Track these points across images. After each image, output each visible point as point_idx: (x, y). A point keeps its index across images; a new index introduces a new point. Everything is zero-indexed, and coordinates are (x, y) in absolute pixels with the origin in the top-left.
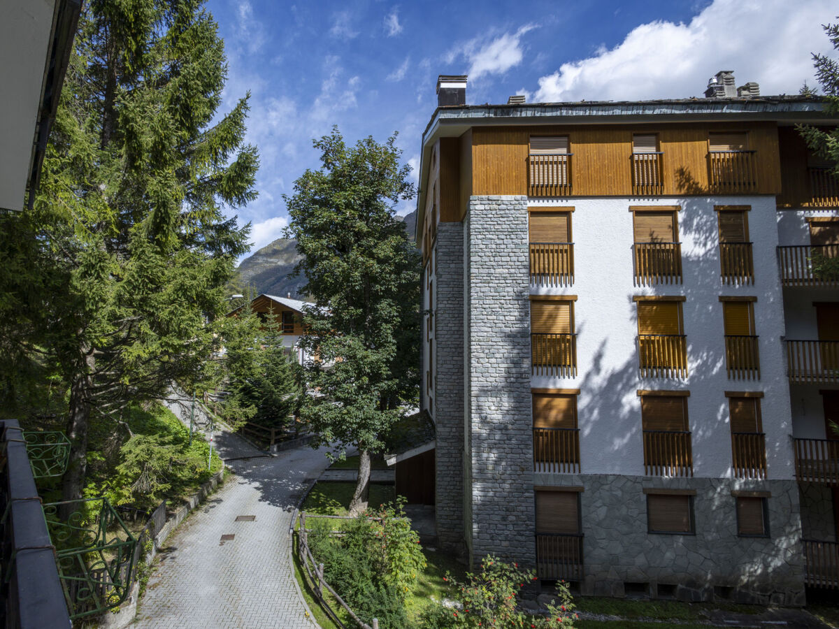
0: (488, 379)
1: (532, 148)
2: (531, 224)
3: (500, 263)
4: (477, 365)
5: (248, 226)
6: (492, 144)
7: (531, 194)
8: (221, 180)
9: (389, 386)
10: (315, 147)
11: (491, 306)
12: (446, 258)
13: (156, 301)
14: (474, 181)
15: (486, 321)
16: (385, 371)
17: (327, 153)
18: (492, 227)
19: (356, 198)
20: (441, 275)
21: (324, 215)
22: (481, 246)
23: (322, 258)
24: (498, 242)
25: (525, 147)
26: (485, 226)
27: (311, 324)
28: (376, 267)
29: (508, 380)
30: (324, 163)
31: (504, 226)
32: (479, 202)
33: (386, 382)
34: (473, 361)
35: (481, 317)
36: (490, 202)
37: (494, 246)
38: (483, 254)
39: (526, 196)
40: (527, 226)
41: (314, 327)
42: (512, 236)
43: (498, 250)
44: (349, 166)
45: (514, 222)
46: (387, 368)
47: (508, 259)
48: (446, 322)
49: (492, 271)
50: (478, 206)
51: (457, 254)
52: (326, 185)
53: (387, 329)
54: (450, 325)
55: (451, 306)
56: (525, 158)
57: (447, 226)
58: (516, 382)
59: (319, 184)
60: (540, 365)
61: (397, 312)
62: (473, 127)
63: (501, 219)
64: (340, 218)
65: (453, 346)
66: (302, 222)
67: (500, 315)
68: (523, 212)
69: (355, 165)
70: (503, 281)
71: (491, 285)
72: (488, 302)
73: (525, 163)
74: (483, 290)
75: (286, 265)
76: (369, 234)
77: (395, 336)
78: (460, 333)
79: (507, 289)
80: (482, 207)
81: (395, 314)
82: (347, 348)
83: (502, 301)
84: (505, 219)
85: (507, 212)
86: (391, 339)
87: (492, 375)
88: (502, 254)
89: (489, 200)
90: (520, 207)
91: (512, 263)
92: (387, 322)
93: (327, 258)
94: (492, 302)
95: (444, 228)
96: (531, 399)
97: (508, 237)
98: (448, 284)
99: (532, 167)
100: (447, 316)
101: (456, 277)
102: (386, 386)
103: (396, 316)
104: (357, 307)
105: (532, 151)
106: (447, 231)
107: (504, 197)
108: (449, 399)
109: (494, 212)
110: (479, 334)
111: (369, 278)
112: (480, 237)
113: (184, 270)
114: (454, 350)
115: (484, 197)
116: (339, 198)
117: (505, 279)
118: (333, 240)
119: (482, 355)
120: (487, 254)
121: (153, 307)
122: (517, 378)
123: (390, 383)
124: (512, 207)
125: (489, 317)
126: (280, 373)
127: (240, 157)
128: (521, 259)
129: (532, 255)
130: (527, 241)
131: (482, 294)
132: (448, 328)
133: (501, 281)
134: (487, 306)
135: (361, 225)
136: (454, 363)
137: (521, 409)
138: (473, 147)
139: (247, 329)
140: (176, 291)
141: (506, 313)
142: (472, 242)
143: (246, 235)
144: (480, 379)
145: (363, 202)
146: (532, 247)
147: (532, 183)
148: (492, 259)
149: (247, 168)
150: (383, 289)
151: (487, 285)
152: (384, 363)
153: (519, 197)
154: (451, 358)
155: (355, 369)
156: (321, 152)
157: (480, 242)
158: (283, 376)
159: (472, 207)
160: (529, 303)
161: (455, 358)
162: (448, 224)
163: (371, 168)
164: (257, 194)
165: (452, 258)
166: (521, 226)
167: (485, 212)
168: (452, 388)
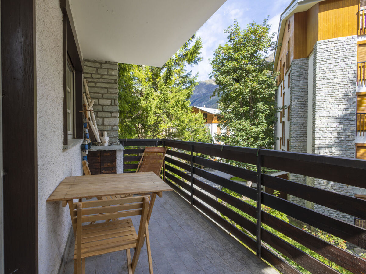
0: (326, 138)
1: (361, 6)
2: (359, 51)
3: (336, 76)
4: (319, 131)
5: (197, 74)
6: (332, 9)
7: (359, 34)
8: (188, 55)
9: (263, 143)
10: (225, 32)
11: (329, 100)
12: (297, 78)
13: (169, 107)
14: (319, 33)
15: (325, 108)
16: (262, 135)
17: (231, 35)
18: (331, 56)
19: (247, 54)
20: (294, 87)
21: (231, 65)
22: (323, 68)
23: (229, 85)
24: (335, 64)
25: (356, 7)
26: (327, 57)
27: (224, 116)
28: (258, 86)
29: (340, 139)
30: (229, 39)
31: (339, 55)
32: (323, 44)
33: (262, 141)
34: (316, 129)
35: (323, 106)
36: (330, 43)
37: (332, 67)
38: (324, 72)
39: (356, 36)
40: (356, 53)
41: (226, 117)
42: (345, 60)
43: (335, 69)
44: (243, 38)
45: (346, 52)
46: (263, 135)
47: (342, 73)
48: (297, 111)
49: (331, 81)
50: (321, 46)
51: (304, 75)
52: (230, 51)
53: (262, 116)
54: (298, 112)
55: (300, 103)
56: (356, 13)
57: (299, 61)
58: (345, 140)
59: (227, 50)
60: (362, 131)
61: (268, 108)
62: (319, 2)
63: (337, 51)
64: (239, 65)
65: (301, 123)
66: (218, 69)
67: (335, 104)
68: (354, 45)
69: (246, 38)
70: (338, 86)
71: (329, 89)
72: (327, 98)
73: (356, 16)
74: (323, 92)
75: (198, 94)
76: (254, 71)
77: (266, 119)
78: (305, 116)
79: (340, 90)
80: (325, 46)
81: (267, 109)
82: (241, 125)
83: (337, 97)
84: (341, 51)
85: (342, 46)
86: (264, 121)
87: (329, 136)
88: (338, 71)
89: (329, 42)
90: (352, 42)
91: (345, 75)
92: (263, 113)
93: (232, 84)
94: (330, 98)
95: (296, 62)
96: (355, 149)
97: (342, 61)
98: (298, 92)
99: (360, 17)
100: (297, 108)
101: (303, 87)
102: (261, 143)
103: (267, 110)
104: (247, 106)
105: (361, 8)
106: (298, 64)
107: (340, 39)
108: (298, 149)
109: (332, 48)
110: (321, 115)
111: (254, 92)
112: (323, 63)
113: (177, 94)
114: (301, 125)
115: (326, 40)
116: (238, 56)
117: (339, 84)
118: (235, 76)
119: (323, 126)
120: (327, 72)
121: (168, 109)
122: (345, 138)
123: (264, 141)
124: (346, 43)
125: (327, 106)
126: (205, 139)
127: (196, 43)
128: (350, 72)
129: (359, 69)
130: (356, 62)
131: (323, 94)
132: (297, 114)
133: (336, 86)
134: (327, 100)
135: (250, 67)
136: (301, 131)
137: (347, 154)
138: (319, 14)
139: (198, 118)
140: (176, 102)
141: (339, 104)
142: (317, 66)
143: (197, 78)
144: (320, 138)
145: (250, 55)
146: (359, 65)
147: (360, 27)
148: (331, 74)
149: (199, 47)
150: (261, 97)
151: (327, 89)
152: (261, 132)
153: (350, 37)
154: (299, 129)
155: (246, 135)
156: (228, 35)
157: (323, 66)
158: (206, 140)
159: (317, 48)
160: (356, 96)
161: (301, 129)
162: (298, 60)
163: (254, 37)
164: (202, 58)
165: (301, 78)
166: (352, 54)
167: (326, 49)
168: (299, 144)
